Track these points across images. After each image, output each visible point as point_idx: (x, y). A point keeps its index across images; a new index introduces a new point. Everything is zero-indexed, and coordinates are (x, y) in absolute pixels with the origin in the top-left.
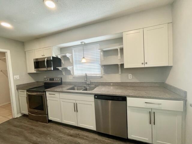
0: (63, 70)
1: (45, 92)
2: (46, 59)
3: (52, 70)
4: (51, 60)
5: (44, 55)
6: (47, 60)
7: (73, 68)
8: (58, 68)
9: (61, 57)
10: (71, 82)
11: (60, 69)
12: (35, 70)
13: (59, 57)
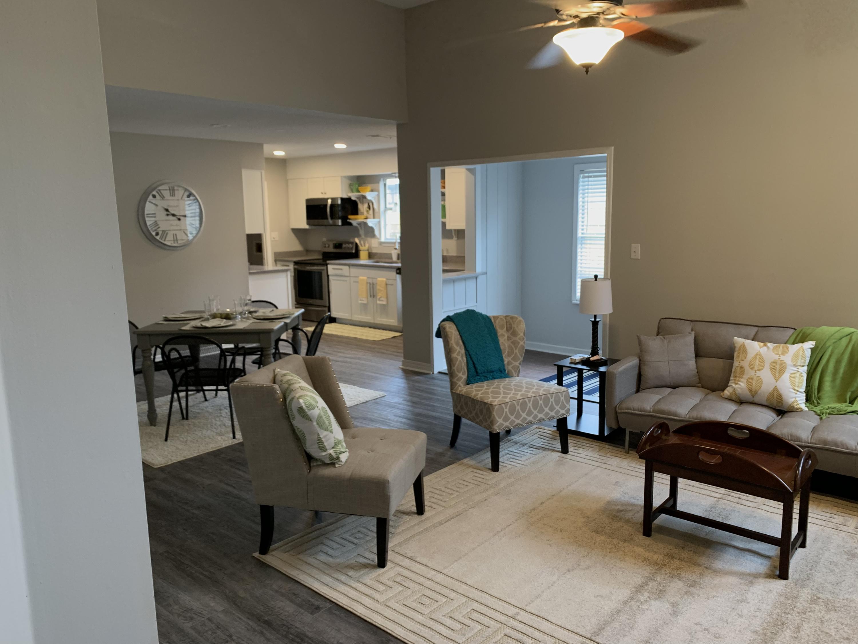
0: (361, 226)
1: (327, 265)
2: (329, 201)
3: (339, 226)
4: (338, 205)
5: (325, 193)
6: (332, 206)
7: (379, 222)
8: (351, 221)
9: (358, 198)
10: (376, 254)
11: (354, 223)
12: (308, 223)
13: (353, 198)
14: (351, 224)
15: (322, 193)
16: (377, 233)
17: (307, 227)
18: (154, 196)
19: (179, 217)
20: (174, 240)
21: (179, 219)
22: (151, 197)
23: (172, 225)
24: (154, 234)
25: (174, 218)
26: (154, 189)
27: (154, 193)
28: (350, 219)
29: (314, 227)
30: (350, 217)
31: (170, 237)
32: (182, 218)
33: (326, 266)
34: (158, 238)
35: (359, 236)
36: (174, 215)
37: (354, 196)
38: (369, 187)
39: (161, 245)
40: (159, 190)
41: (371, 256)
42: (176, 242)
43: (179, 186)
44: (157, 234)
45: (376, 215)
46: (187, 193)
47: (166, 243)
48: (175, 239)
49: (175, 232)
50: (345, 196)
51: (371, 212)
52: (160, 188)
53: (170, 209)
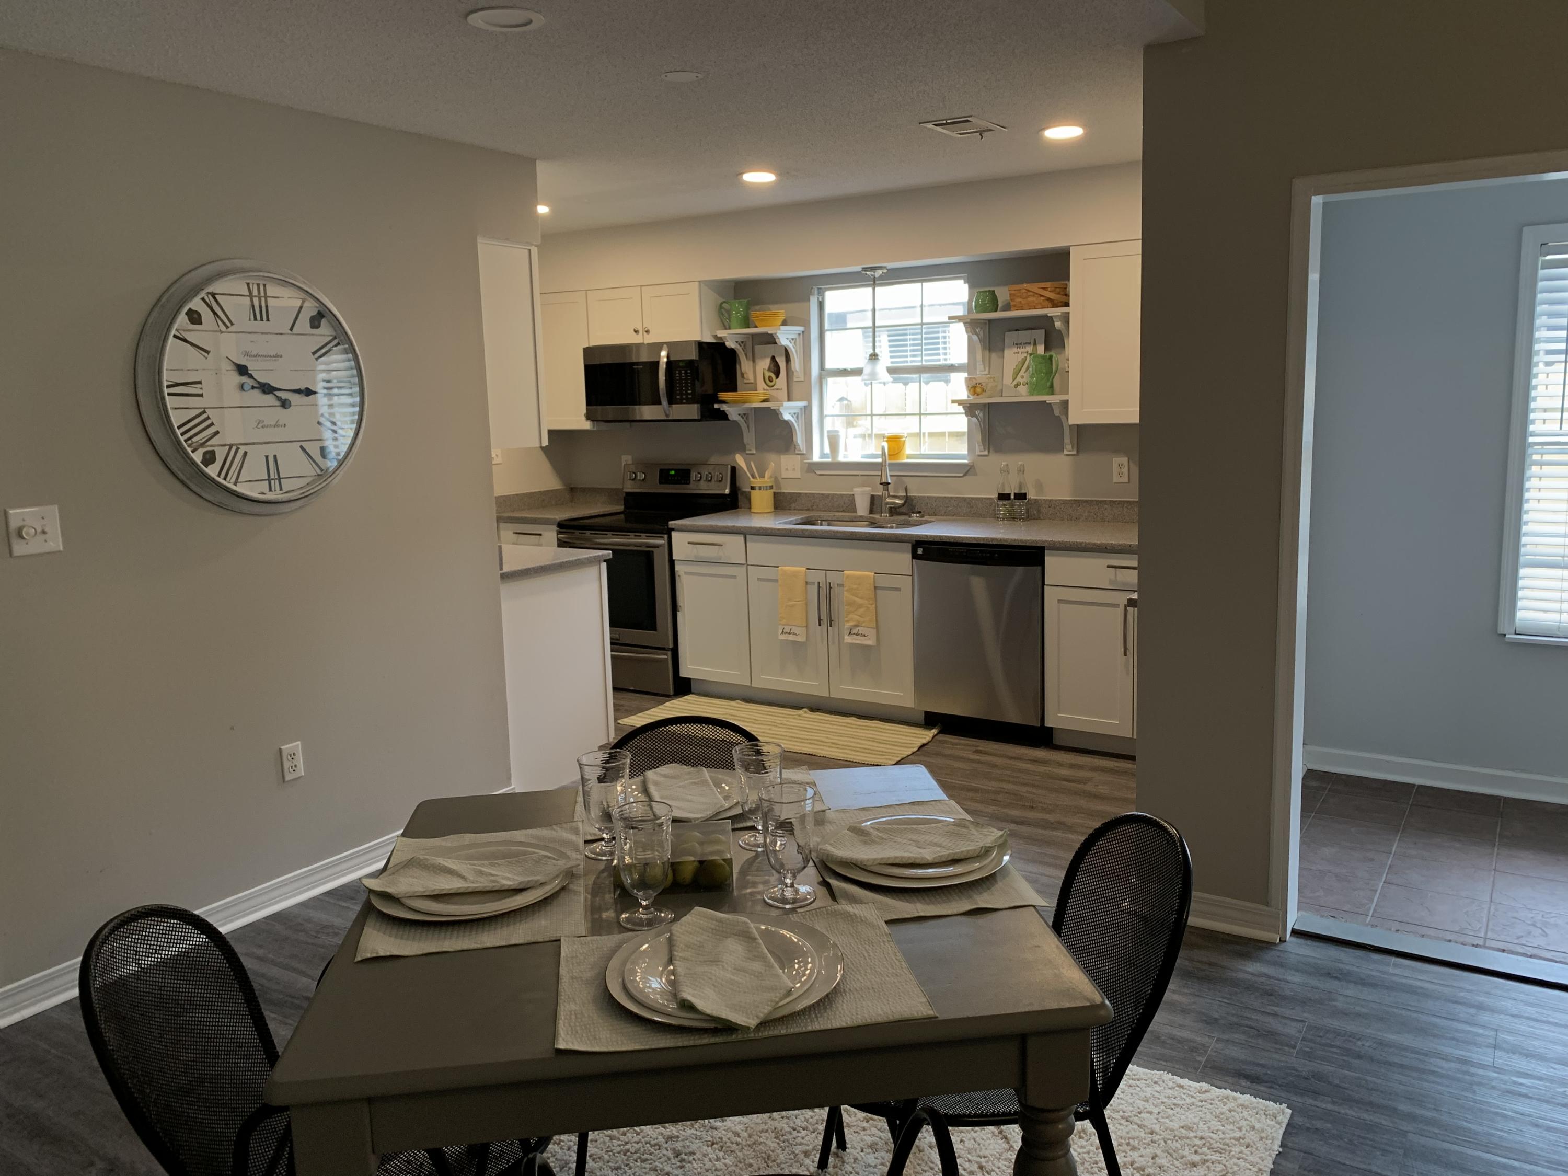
1: (669, 532)
2: (664, 354)
3: (692, 420)
4: (691, 362)
5: (647, 332)
6: (672, 365)
7: (807, 410)
8: (724, 407)
9: (742, 343)
10: (795, 497)
11: (733, 412)
12: (589, 416)
13: (730, 344)
14: (723, 416)
15: (636, 332)
16: (799, 438)
17: (587, 425)
18: (194, 317)
19: (283, 395)
20: (269, 480)
21: (285, 404)
22: (182, 319)
23: (260, 424)
24: (197, 457)
25: (270, 399)
26: (194, 291)
27: (196, 304)
28: (724, 402)
29: (604, 427)
30: (723, 396)
31: (254, 468)
32: (294, 398)
33: (666, 536)
34: (212, 471)
35: (742, 448)
36: (267, 389)
37: (731, 337)
38: (782, 311)
39: (221, 497)
40: (213, 295)
41: (781, 503)
42: (275, 484)
43: (285, 283)
44: (209, 458)
45: (796, 389)
46: (310, 309)
47: (239, 489)
48: (274, 477)
49: (271, 450)
50: (709, 339)
51: (782, 381)
52: (216, 287)
53: (251, 366)
